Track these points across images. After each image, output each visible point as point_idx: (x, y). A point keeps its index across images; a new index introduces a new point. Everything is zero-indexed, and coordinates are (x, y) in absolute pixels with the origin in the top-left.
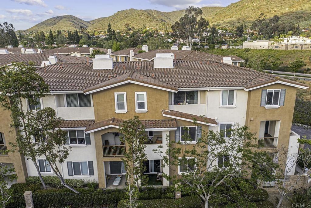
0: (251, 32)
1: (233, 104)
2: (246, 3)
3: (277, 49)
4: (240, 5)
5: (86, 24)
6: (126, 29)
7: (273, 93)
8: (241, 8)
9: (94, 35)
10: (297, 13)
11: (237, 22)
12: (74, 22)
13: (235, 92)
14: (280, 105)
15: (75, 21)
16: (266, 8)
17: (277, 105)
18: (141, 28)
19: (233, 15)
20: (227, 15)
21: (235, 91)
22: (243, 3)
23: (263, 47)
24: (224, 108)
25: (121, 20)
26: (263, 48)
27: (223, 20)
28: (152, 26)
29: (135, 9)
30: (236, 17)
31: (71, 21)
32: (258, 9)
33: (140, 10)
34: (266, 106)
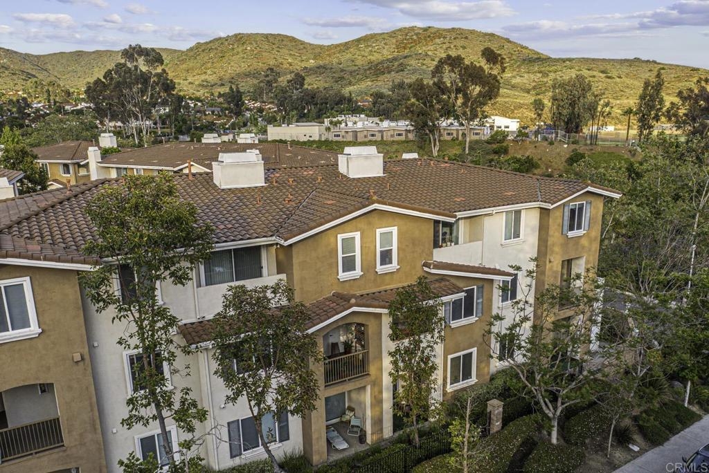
0: (256, 105)
1: (519, 237)
2: (229, 44)
3: (337, 139)
4: (216, 49)
8: (222, 55)
10: (334, 70)
11: (219, 82)
13: (523, 214)
16: (273, 56)
19: (206, 69)
20: (192, 69)
21: (522, 211)
22: (222, 43)
23: (310, 137)
24: (507, 246)
26: (311, 139)
27: (187, 80)
30: (215, 73)
32: (257, 58)
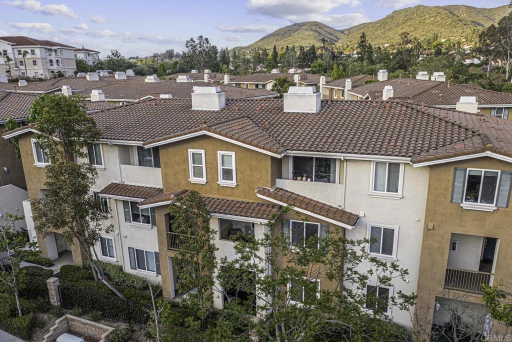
1: (397, 192)
5: (337, 34)
6: (401, 41)
7: (481, 176)
9: (342, 53)
12: (319, 32)
13: (402, 167)
14: (498, 205)
15: (319, 30)
17: (493, 204)
18: (429, 40)
21: (401, 165)
24: (378, 197)
25: (398, 25)
28: (453, 35)
29: (425, 5)
31: (315, 31)
33: (435, 7)
34: (464, 202)
